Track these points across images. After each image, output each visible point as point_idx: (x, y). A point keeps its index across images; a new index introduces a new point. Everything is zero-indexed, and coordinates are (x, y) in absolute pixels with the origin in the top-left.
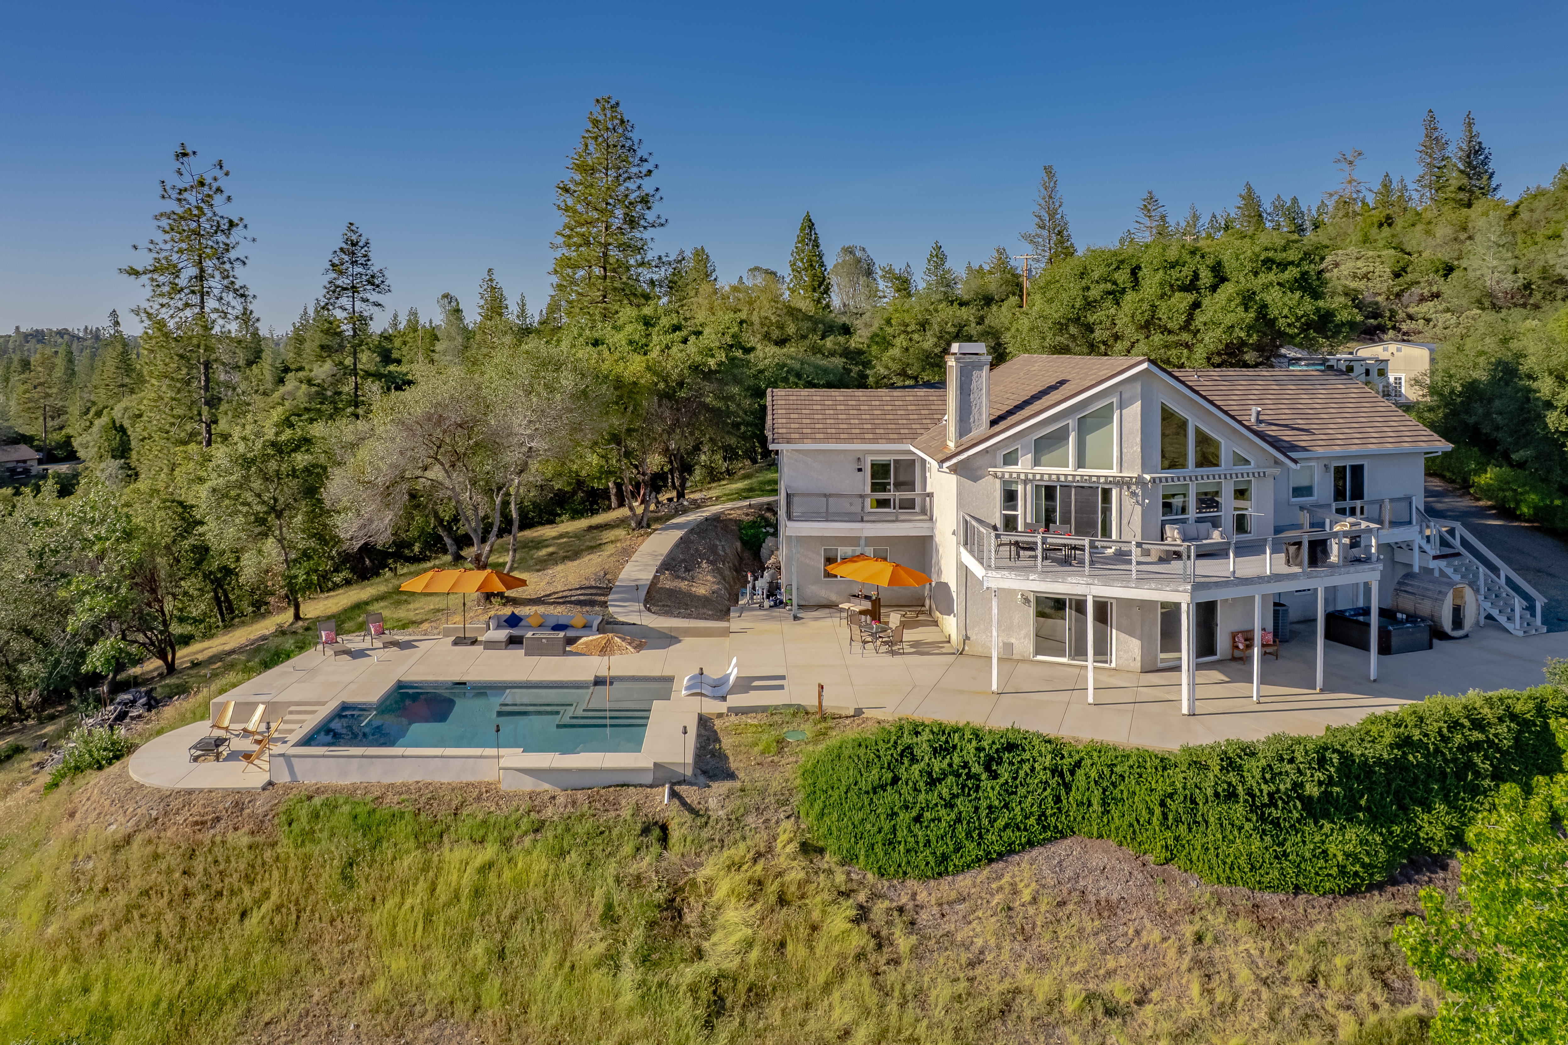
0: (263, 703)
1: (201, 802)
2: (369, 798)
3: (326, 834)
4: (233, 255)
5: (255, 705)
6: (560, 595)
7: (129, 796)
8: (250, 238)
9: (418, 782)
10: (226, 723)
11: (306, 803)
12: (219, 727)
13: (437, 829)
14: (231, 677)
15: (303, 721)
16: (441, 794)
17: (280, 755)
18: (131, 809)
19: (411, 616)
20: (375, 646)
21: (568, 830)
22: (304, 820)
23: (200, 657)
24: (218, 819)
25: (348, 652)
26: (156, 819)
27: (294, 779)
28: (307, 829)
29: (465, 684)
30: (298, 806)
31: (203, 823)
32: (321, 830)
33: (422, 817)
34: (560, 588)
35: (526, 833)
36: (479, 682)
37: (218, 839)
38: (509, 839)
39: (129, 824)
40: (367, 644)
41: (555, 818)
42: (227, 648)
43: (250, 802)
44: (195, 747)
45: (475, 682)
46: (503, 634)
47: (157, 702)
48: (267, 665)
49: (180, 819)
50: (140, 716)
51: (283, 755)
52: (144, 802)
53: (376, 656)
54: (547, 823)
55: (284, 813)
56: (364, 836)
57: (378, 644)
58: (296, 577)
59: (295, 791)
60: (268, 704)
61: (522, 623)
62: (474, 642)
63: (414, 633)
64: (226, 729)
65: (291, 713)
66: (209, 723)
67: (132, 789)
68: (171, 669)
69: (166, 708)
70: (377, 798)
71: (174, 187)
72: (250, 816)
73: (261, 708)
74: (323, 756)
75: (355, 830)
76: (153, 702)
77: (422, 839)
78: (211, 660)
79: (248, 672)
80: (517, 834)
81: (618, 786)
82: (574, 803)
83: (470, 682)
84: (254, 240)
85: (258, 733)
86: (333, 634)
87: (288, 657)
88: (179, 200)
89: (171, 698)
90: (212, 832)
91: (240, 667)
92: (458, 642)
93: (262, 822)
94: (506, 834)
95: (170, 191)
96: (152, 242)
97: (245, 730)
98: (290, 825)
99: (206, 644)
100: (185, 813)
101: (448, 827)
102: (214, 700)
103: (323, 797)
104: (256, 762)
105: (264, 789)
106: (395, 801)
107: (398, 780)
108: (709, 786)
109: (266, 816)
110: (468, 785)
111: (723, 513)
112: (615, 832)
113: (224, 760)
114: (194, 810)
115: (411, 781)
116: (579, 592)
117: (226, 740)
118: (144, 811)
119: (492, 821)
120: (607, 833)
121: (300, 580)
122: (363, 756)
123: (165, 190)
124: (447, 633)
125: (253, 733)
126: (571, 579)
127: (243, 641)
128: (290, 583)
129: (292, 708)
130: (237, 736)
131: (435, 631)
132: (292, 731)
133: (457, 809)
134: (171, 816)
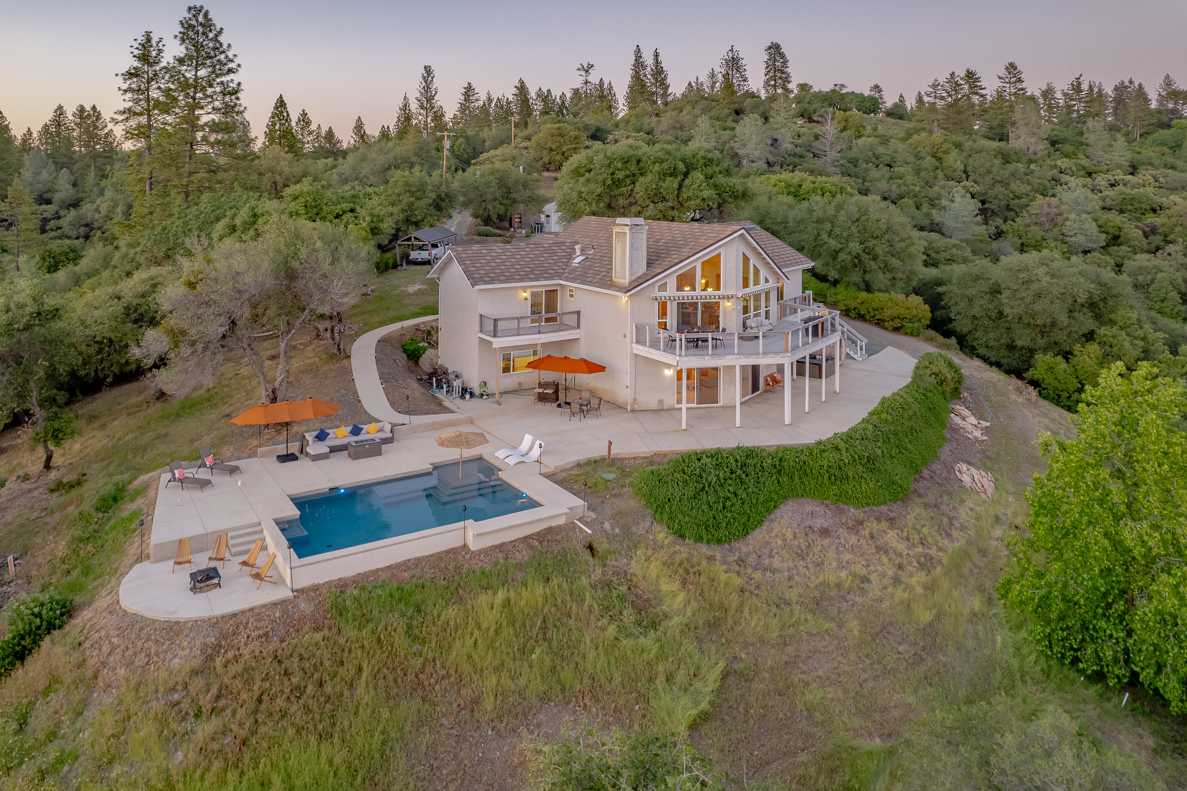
7: (172, 633)
9: (408, 561)
10: (189, 558)
11: (344, 596)
16: (436, 563)
18: (185, 643)
22: (352, 608)
25: (211, 483)
26: (219, 643)
30: (339, 600)
31: (265, 634)
32: (370, 612)
33: (437, 583)
39: (194, 654)
43: (293, 608)
45: (347, 485)
46: (324, 447)
49: (242, 637)
51: (301, 566)
52: (194, 633)
55: (331, 608)
61: (329, 437)
62: (297, 458)
64: (190, 562)
65: (232, 538)
67: (170, 627)
72: (302, 619)
74: (334, 558)
75: (397, 604)
77: (446, 598)
81: (546, 529)
82: (529, 546)
90: (277, 639)
92: (283, 459)
93: (316, 619)
98: (341, 615)
100: (243, 631)
105: (294, 595)
106: (408, 577)
108: (599, 516)
109: (316, 614)
110: (448, 552)
111: (387, 335)
114: (251, 627)
118: (202, 640)
124: (263, 454)
129: (231, 534)
134: (231, 637)
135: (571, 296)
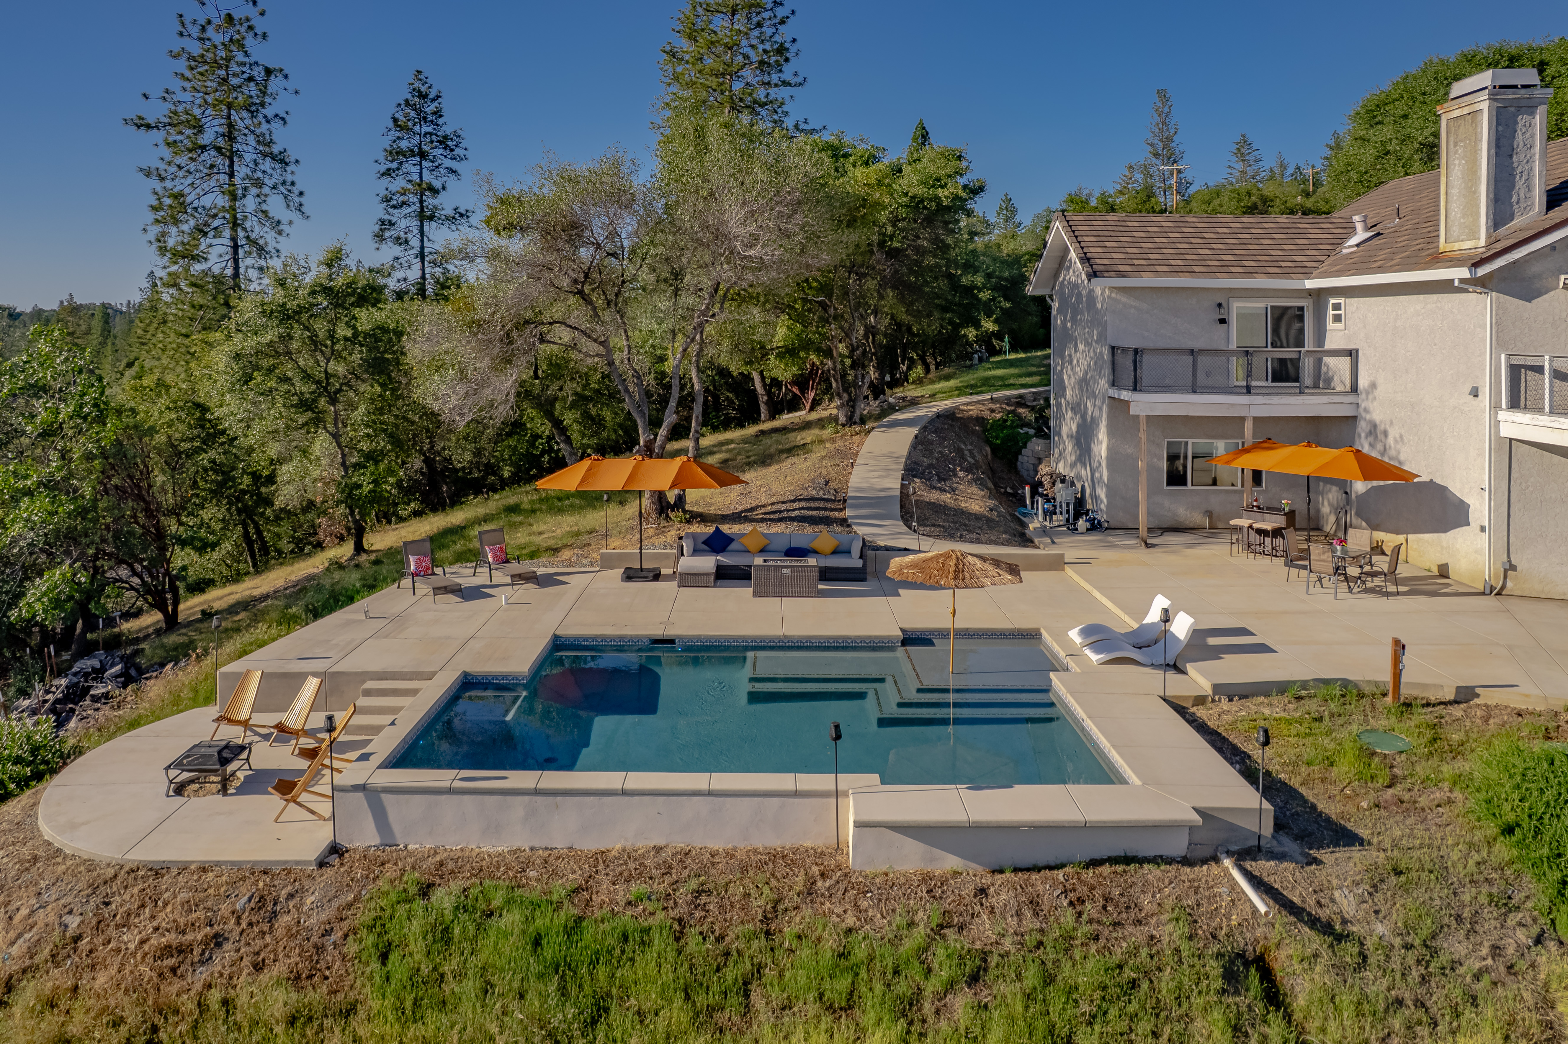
0: (315, 674)
1: (183, 896)
2: (559, 888)
3: (470, 987)
4: (269, 111)
5: (300, 678)
6: (769, 509)
7: (27, 876)
8: (291, 89)
9: (658, 850)
10: (244, 715)
11: (420, 903)
12: (231, 721)
13: (731, 974)
14: (260, 631)
15: (395, 710)
16: (721, 881)
17: (356, 788)
18: (24, 912)
19: (539, 540)
20: (496, 581)
21: (1049, 980)
22: (417, 947)
23: (217, 605)
24: (218, 940)
25: (457, 590)
26: (77, 939)
27: (389, 842)
28: (425, 970)
29: (671, 641)
30: (402, 909)
31: (183, 950)
32: (460, 976)
33: (692, 943)
34: (764, 500)
35: (951, 986)
36: (699, 638)
37: (215, 997)
38: (914, 1000)
39: (15, 950)
40: (482, 578)
41: (1008, 944)
42: (256, 593)
43: (291, 896)
44: (178, 764)
45: (690, 638)
46: (707, 563)
47: (141, 671)
48: (316, 613)
49: (131, 939)
50: (106, 696)
51: (362, 788)
52: (54, 893)
53: (502, 597)
54: (993, 960)
55: (371, 928)
56: (563, 991)
57: (500, 577)
58: (360, 486)
59: (390, 871)
60: (324, 676)
61: (733, 546)
62: (657, 576)
63: (551, 564)
64: (245, 724)
65: (368, 693)
66: (213, 711)
67: (36, 859)
68: (172, 622)
69: (150, 683)
70: (576, 891)
71: (194, 22)
72: (291, 935)
73: (312, 684)
74: (450, 791)
75: (540, 976)
76: (133, 672)
77: (701, 1000)
78: (232, 610)
79: (289, 622)
80: (931, 986)
81: (1113, 860)
82: (1034, 904)
83: (681, 638)
84: (296, 92)
85: (306, 733)
86: (427, 562)
87: (351, 600)
88: (201, 39)
89: (163, 665)
90: (203, 974)
91: (274, 615)
92: (630, 576)
93: (319, 949)
94: (902, 987)
95: (189, 26)
96: (167, 92)
97: (281, 728)
98: (384, 958)
99: (229, 589)
100: (144, 923)
101: (760, 968)
102: (224, 669)
103: (456, 886)
104: (304, 797)
105: (322, 864)
106: (621, 899)
107: (615, 844)
108: (1316, 861)
109: (327, 933)
110: (775, 856)
111: (957, 408)
112: (1166, 982)
113: (241, 791)
114: (164, 918)
115: (643, 844)
116: (797, 505)
117: (242, 748)
118: (52, 918)
119: (860, 953)
120: (1145, 985)
121: (366, 490)
122: (536, 792)
123: (183, 24)
124: (607, 563)
125: (296, 734)
126: (775, 487)
127: (280, 583)
128: (350, 495)
129: (370, 685)
130: (266, 737)
131: (584, 561)
132: (377, 729)
133: (766, 919)
134: (112, 932)
135: (1337, 319)
